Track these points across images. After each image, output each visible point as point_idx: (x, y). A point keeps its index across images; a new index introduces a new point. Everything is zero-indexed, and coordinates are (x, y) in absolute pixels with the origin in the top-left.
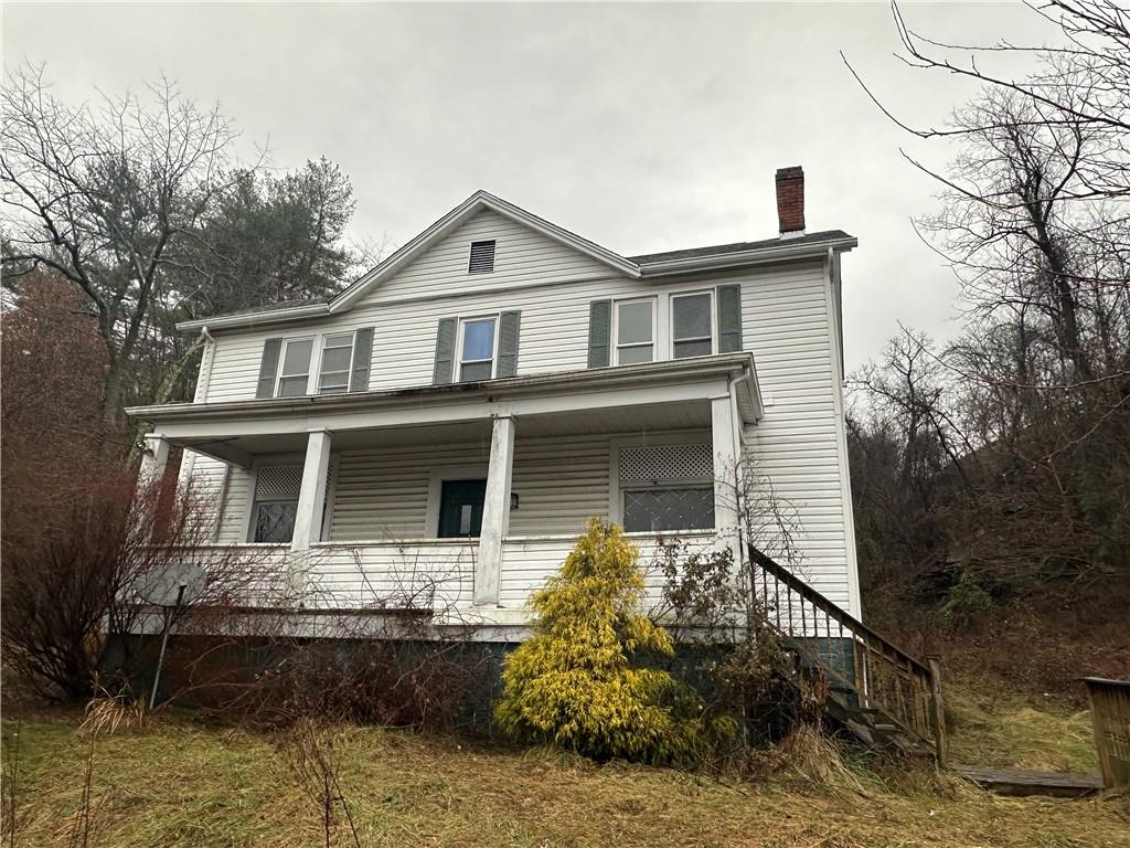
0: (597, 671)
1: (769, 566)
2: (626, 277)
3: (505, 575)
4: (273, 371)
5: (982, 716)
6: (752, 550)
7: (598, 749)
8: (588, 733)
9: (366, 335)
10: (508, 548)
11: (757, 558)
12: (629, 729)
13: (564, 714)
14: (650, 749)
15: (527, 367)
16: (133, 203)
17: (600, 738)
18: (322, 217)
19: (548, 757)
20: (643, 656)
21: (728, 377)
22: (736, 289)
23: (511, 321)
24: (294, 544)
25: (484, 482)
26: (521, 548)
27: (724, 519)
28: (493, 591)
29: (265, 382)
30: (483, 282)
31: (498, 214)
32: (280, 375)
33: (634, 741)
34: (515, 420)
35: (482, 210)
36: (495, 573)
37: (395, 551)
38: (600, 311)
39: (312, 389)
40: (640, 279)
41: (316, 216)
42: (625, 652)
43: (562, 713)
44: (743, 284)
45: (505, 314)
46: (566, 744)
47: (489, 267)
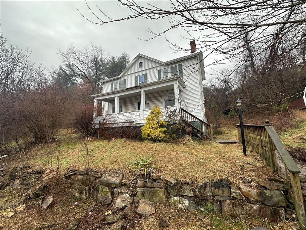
0: (154, 129)
1: (184, 111)
2: (163, 65)
3: (144, 115)
4: (112, 88)
5: (228, 132)
6: (181, 108)
7: (154, 140)
8: (152, 138)
9: (125, 80)
10: (144, 111)
11: (182, 109)
12: (159, 137)
13: (149, 135)
14: (162, 140)
15: (149, 81)
16: (99, 64)
17: (154, 138)
18: (126, 63)
19: (146, 142)
20: (162, 126)
21: (177, 80)
22: (181, 65)
23: (146, 75)
24: (115, 113)
25: (140, 102)
26: (146, 111)
27: (176, 104)
28: (143, 118)
29: (112, 90)
30: (141, 69)
31: (142, 57)
32: (114, 88)
33: (159, 139)
34: (145, 91)
35: (140, 57)
36: (143, 115)
37: (128, 113)
38: (160, 71)
39: (118, 89)
40: (165, 65)
41: (125, 62)
42: (158, 126)
43: (148, 135)
44: (182, 63)
45: (145, 74)
46: (149, 140)
47: (142, 67)
